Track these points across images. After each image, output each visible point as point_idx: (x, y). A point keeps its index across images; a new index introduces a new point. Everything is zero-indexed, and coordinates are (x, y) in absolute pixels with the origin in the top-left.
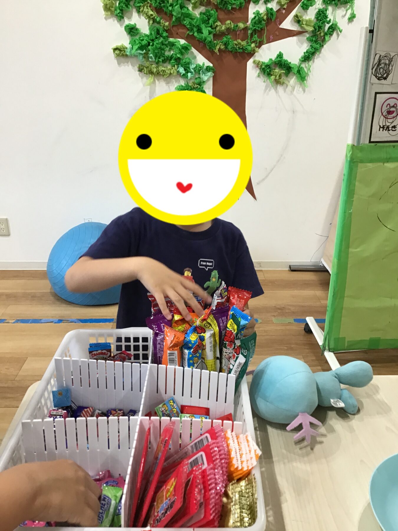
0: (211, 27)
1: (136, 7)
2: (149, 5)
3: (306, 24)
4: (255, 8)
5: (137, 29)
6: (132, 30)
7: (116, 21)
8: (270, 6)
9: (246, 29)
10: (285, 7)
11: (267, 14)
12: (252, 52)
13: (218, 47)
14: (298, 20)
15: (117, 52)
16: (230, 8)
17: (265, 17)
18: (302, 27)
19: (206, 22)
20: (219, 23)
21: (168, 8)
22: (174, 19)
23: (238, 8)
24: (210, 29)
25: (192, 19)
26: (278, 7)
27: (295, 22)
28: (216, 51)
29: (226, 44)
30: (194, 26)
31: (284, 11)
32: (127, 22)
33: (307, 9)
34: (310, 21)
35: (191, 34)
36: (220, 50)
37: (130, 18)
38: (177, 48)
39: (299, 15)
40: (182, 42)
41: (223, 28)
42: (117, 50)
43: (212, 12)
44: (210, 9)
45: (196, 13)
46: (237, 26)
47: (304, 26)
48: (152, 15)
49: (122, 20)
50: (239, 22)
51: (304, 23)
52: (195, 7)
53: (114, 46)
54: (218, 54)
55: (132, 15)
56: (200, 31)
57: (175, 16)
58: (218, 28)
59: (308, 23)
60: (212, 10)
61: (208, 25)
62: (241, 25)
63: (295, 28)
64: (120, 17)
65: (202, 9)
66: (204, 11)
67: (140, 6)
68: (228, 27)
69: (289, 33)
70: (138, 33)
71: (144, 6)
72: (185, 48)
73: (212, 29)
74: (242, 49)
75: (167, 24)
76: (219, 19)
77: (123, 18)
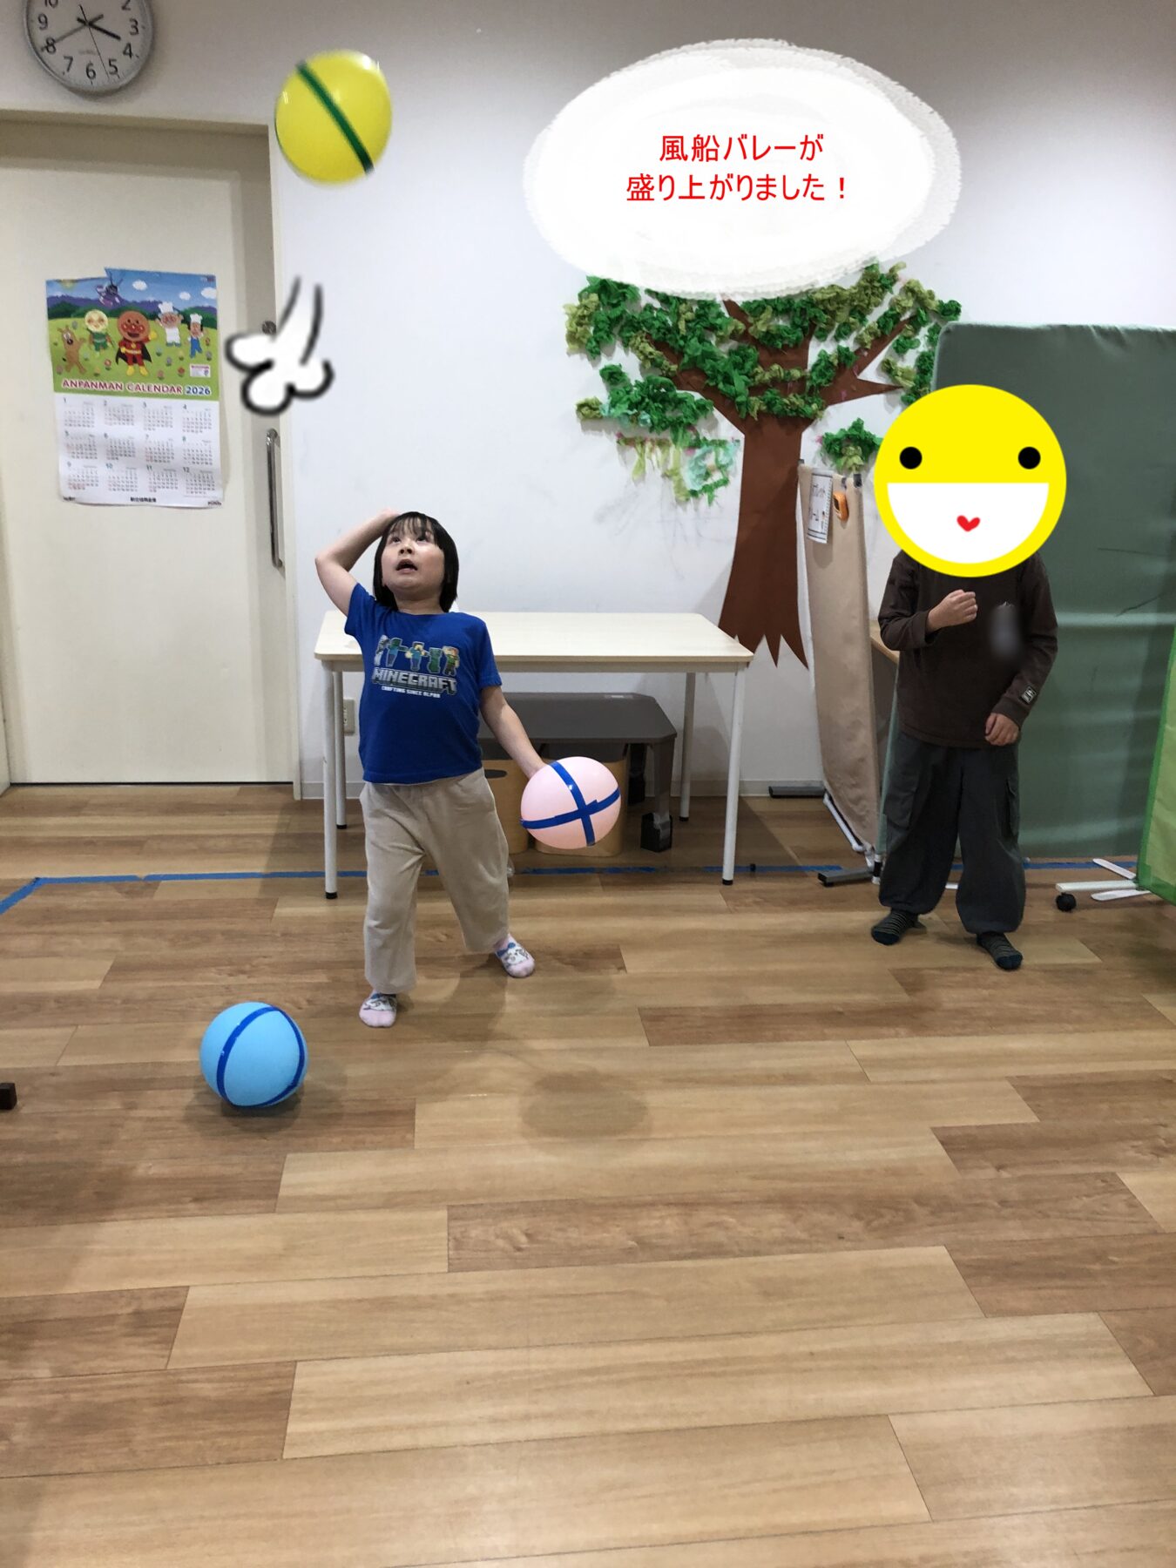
0: (747, 375)
1: (623, 337)
2: (644, 335)
3: (902, 376)
4: (819, 345)
5: (621, 374)
6: (613, 376)
7: (586, 360)
8: (843, 344)
9: (803, 379)
10: (868, 347)
11: (839, 358)
12: (812, 417)
13: (756, 408)
14: (888, 368)
15: (585, 410)
16: (780, 346)
17: (836, 362)
18: (894, 380)
19: (739, 366)
20: (759, 369)
21: (677, 341)
22: (686, 359)
23: (791, 345)
24: (745, 378)
25: (715, 360)
26: (857, 347)
27: (883, 370)
28: (754, 414)
29: (770, 404)
30: (718, 371)
31: (866, 354)
32: (605, 362)
33: (905, 352)
34: (909, 371)
35: (712, 384)
36: (759, 412)
37: (610, 355)
38: (688, 407)
39: (891, 359)
40: (697, 396)
41: (767, 377)
42: (586, 408)
43: (751, 351)
44: (747, 345)
45: (723, 350)
46: (789, 373)
47: (899, 379)
48: (651, 353)
49: (597, 357)
50: (793, 367)
51: (900, 374)
52: (721, 340)
53: (581, 400)
54: (756, 419)
55: (614, 349)
56: (728, 380)
57: (689, 355)
58: (758, 378)
59: (905, 375)
60: (749, 348)
61: (743, 372)
62: (796, 373)
63: (881, 380)
64: (594, 354)
65: (733, 344)
66: (734, 348)
67: (631, 337)
68: (774, 375)
69: (873, 389)
70: (624, 380)
71: (636, 336)
72: (702, 408)
73: (749, 377)
74: (796, 411)
75: (674, 367)
76: (759, 362)
77: (599, 354)
